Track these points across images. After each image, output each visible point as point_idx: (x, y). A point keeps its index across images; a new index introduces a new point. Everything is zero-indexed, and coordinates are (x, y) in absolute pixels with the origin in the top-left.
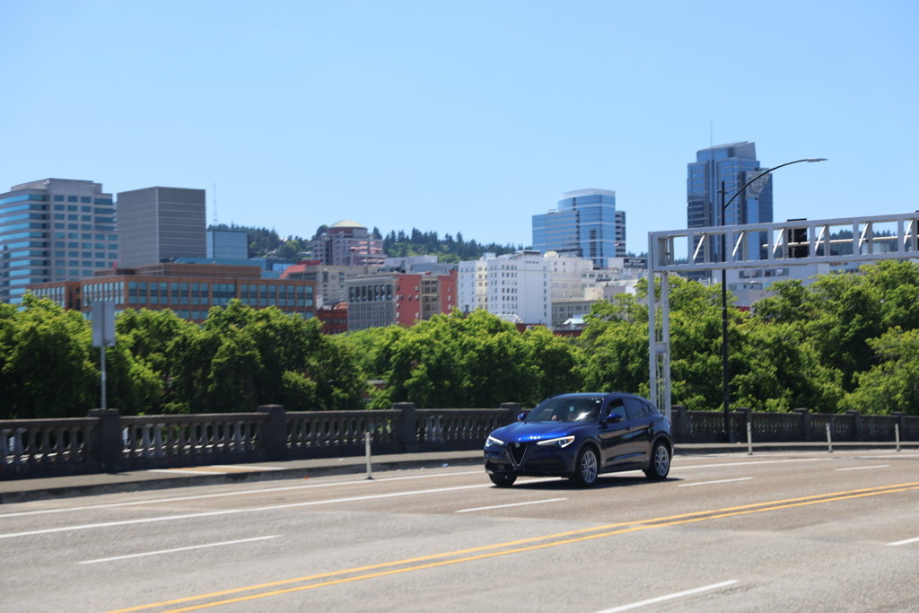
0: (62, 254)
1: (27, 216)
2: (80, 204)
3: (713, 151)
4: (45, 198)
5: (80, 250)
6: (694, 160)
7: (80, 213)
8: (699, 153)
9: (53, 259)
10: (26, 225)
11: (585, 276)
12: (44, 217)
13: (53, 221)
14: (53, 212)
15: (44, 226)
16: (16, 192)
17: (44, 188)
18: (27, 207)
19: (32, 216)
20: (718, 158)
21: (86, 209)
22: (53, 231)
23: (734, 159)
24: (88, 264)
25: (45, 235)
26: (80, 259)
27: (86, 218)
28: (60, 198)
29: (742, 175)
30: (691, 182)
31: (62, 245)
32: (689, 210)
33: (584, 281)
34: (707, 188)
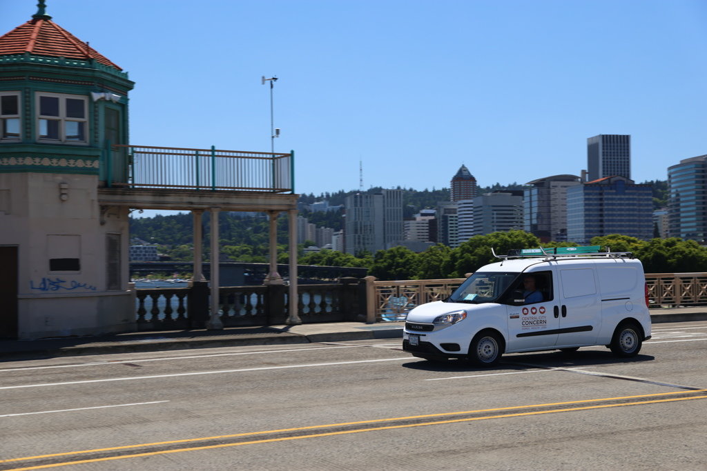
1: (694, 177)
10: (694, 182)
12: (703, 177)
15: (704, 182)
16: (684, 164)
17: (703, 160)
18: (694, 171)
19: (697, 177)
25: (704, 187)
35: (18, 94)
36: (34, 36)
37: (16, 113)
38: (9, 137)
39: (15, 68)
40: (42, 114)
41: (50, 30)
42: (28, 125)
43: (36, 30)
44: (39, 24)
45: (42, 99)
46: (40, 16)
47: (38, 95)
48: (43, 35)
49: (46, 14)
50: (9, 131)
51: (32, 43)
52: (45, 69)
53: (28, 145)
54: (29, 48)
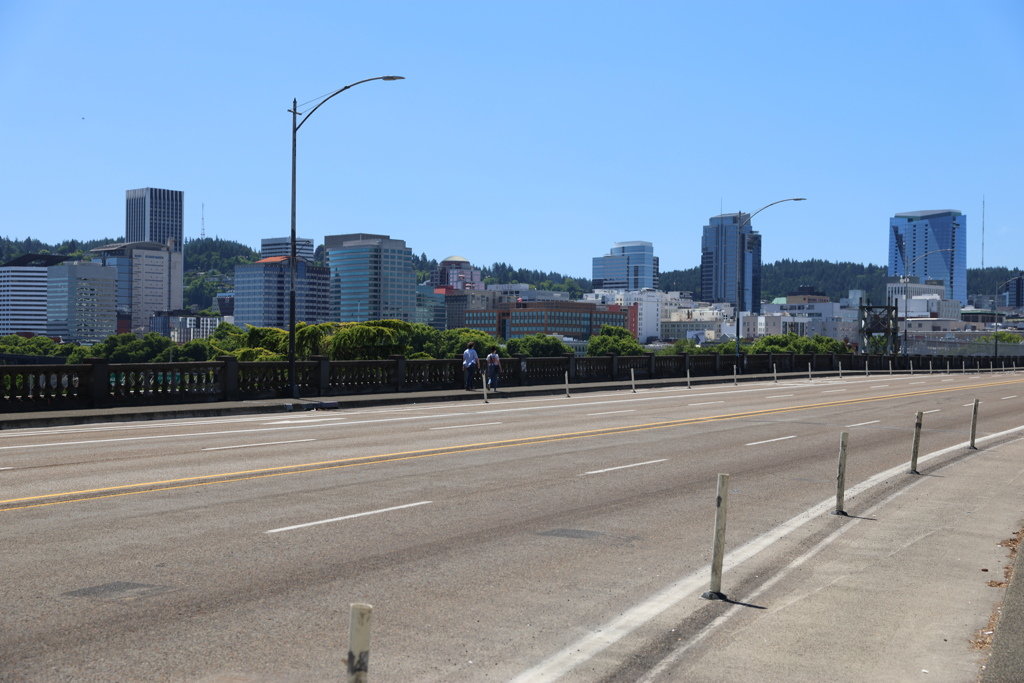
0: (386, 285)
2: (396, 255)
3: (722, 219)
4: (376, 251)
5: (396, 283)
6: (708, 224)
7: (396, 260)
8: (711, 220)
9: (382, 288)
11: (666, 304)
12: (376, 262)
13: (383, 265)
14: (383, 259)
15: (376, 268)
17: (377, 244)
20: (725, 223)
21: (400, 258)
22: (383, 271)
23: (737, 224)
24: (399, 292)
25: (376, 274)
26: (396, 289)
27: (399, 263)
28: (387, 251)
29: (743, 237)
30: (705, 239)
31: (386, 279)
32: (703, 258)
33: (666, 307)
34: (717, 243)
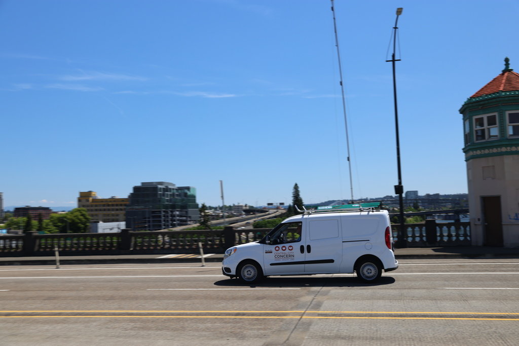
35: (496, 114)
36: (504, 81)
37: (495, 124)
38: (492, 138)
39: (494, 100)
40: (510, 123)
41: (512, 76)
42: (503, 130)
43: (505, 78)
44: (506, 74)
45: (510, 114)
46: (507, 70)
47: (507, 113)
48: (509, 81)
49: (510, 68)
50: (492, 134)
51: (502, 85)
52: (511, 98)
53: (503, 141)
54: (501, 89)
